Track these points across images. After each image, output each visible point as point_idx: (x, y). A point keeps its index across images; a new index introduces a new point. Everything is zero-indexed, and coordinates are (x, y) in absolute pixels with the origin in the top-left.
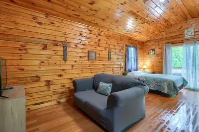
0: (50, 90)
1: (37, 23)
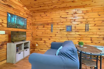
0: (45, 45)
1: (41, 17)
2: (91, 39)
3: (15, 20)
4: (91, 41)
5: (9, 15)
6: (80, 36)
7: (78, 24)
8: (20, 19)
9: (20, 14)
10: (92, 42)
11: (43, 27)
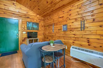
1: (48, 20)
2: (88, 41)
3: (31, 25)
4: (89, 43)
5: (28, 23)
6: (75, 36)
7: (73, 22)
8: (34, 24)
9: (34, 20)
10: (89, 45)
11: (49, 28)
